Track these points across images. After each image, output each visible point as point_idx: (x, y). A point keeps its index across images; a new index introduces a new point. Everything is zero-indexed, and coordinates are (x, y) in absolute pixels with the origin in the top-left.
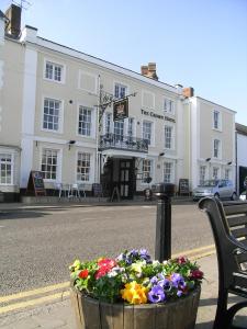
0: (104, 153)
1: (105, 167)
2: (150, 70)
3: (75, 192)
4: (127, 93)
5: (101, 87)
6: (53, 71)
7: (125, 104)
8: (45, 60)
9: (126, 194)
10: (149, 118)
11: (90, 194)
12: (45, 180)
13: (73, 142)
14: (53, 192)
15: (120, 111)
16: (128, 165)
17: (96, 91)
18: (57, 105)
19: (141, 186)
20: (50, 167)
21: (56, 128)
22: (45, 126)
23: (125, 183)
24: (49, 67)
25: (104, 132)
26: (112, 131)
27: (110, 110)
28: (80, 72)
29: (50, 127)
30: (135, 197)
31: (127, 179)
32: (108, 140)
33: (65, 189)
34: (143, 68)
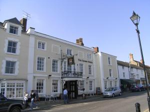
0: (64, 79)
1: (65, 85)
2: (80, 41)
3: (52, 98)
4: (72, 54)
5: (61, 51)
6: (41, 45)
7: (73, 58)
8: (38, 41)
9: (74, 96)
10: (82, 63)
11: (59, 98)
13: (50, 76)
16: (74, 83)
17: (59, 53)
18: (43, 59)
19: (80, 92)
21: (43, 70)
22: (38, 69)
23: (73, 91)
24: (39, 43)
25: (63, 70)
26: (66, 70)
27: (66, 60)
28: (52, 45)
29: (40, 70)
30: (78, 98)
32: (65, 74)
33: (48, 97)
34: (77, 40)
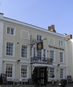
0: (33, 65)
1: (33, 71)
2: (52, 28)
3: (20, 83)
4: (42, 39)
5: (31, 36)
6: (10, 31)
7: (42, 43)
8: (7, 26)
9: (43, 83)
10: (52, 49)
11: (27, 83)
12: (7, 78)
13: (19, 61)
14: (11, 83)
15: (40, 47)
16: (44, 70)
17: (29, 38)
18: (12, 45)
19: (50, 79)
20: (9, 72)
21: (12, 55)
22: (7, 54)
23: (42, 78)
24: (8, 29)
25: (33, 56)
26: (36, 55)
27: (35, 46)
28: (22, 30)
29: (9, 55)
30: (47, 84)
31: (43, 77)
32: (34, 59)
33: (16, 81)
34: (49, 27)
